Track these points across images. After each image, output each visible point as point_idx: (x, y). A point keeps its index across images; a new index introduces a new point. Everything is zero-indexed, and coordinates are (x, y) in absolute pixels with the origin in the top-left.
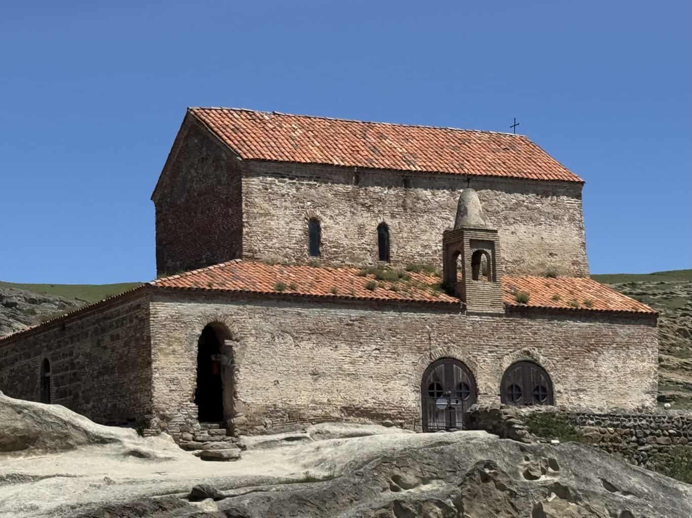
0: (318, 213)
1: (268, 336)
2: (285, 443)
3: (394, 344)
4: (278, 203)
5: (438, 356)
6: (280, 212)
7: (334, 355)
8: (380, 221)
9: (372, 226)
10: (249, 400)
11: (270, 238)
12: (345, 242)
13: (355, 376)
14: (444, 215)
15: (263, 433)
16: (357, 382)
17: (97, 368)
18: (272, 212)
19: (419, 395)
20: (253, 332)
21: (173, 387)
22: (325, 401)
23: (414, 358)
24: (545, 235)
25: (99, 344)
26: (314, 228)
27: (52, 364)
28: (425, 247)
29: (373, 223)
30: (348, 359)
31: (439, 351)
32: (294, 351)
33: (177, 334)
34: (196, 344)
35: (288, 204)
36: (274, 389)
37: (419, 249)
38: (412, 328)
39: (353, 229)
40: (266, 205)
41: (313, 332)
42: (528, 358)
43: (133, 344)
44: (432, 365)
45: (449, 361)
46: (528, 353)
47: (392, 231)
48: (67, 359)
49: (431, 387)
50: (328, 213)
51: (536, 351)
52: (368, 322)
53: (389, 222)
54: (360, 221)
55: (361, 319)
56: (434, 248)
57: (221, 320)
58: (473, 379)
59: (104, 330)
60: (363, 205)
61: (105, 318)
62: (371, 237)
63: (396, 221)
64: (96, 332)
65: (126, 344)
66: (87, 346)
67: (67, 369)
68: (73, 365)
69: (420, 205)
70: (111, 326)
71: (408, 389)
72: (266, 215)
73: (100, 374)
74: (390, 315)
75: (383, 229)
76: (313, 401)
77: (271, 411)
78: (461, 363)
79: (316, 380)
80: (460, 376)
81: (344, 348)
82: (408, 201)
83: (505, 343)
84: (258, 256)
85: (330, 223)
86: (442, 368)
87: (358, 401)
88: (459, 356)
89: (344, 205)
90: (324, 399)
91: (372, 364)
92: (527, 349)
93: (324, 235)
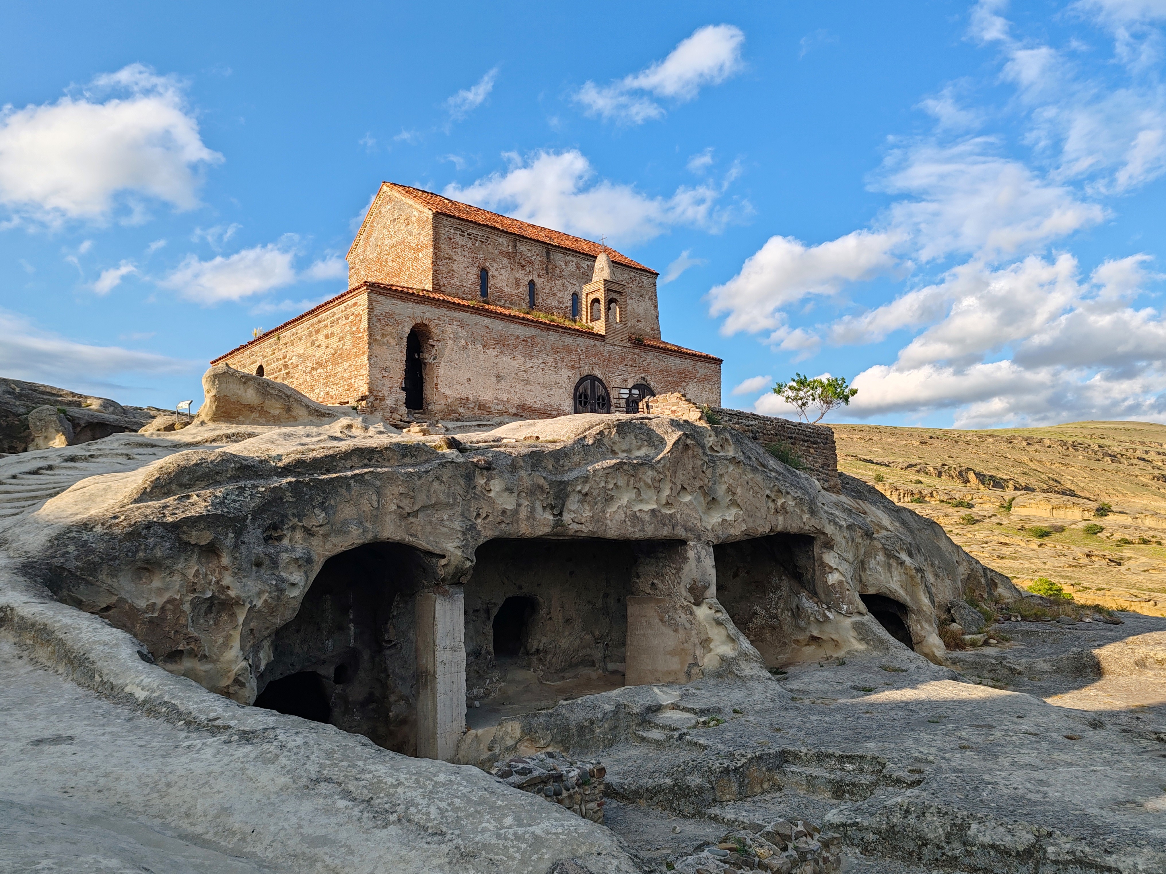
0: (488, 264)
1: (463, 342)
2: (477, 428)
3: (555, 359)
4: (459, 251)
5: (586, 374)
6: (460, 259)
7: (514, 363)
8: (531, 278)
9: (526, 280)
10: (448, 392)
11: (452, 277)
12: (507, 290)
13: (527, 382)
14: (573, 281)
15: (458, 420)
16: (529, 387)
17: (309, 364)
18: (454, 258)
19: (572, 402)
20: (452, 336)
21: (385, 374)
22: (505, 399)
23: (570, 374)
24: (635, 307)
25: (313, 344)
26: (484, 276)
27: (266, 369)
28: (560, 302)
29: (526, 278)
30: (522, 368)
31: (586, 370)
32: (482, 357)
33: (389, 329)
34: (405, 340)
35: (466, 253)
36: (467, 385)
37: (556, 303)
38: (568, 350)
39: (512, 280)
40: (450, 251)
41: (497, 342)
42: (645, 383)
43: (349, 337)
44: (582, 380)
45: (593, 379)
46: (644, 379)
47: (538, 286)
48: (282, 362)
49: (580, 397)
50: (495, 265)
51: (649, 378)
52: (538, 340)
53: (536, 279)
54: (517, 275)
55: (533, 337)
56: (566, 305)
57: (426, 322)
58: (608, 394)
59: (317, 332)
60: (520, 264)
61: (319, 322)
62: (524, 289)
63: (542, 280)
64: (310, 335)
65: (341, 339)
66: (300, 348)
67: (280, 370)
68: (286, 366)
69: (558, 271)
70: (326, 326)
71: (565, 396)
72: (450, 259)
73: (313, 369)
74: (553, 337)
75: (532, 284)
76: (496, 399)
77: (463, 401)
78: (600, 381)
79: (498, 382)
80: (599, 391)
81: (520, 359)
82: (550, 267)
83: (629, 369)
84: (443, 289)
85: (496, 273)
86: (588, 383)
87: (530, 402)
88: (599, 375)
89: (505, 261)
90: (505, 397)
91: (540, 374)
92: (643, 375)
93: (491, 282)
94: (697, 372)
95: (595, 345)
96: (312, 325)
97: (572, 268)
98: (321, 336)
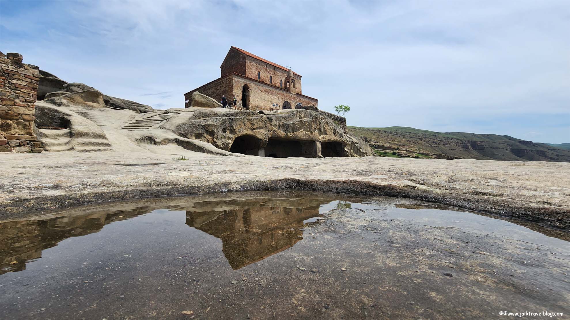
0: (260, 71)
1: (256, 90)
3: (278, 97)
4: (253, 66)
6: (253, 69)
8: (271, 75)
10: (252, 103)
11: (251, 74)
12: (265, 77)
13: (271, 102)
14: (281, 77)
20: (253, 88)
22: (266, 106)
23: (282, 100)
25: (216, 89)
28: (277, 82)
30: (270, 98)
31: (286, 100)
32: (261, 94)
33: (238, 85)
34: (242, 88)
36: (257, 101)
38: (282, 94)
40: (250, 66)
41: (264, 91)
44: (284, 102)
45: (287, 102)
49: (284, 106)
52: (274, 91)
54: (267, 74)
57: (247, 84)
60: (268, 71)
62: (269, 78)
64: (215, 86)
65: (225, 87)
70: (220, 84)
71: (281, 106)
74: (278, 90)
77: (256, 106)
79: (264, 101)
80: (289, 105)
82: (275, 72)
85: (262, 73)
88: (289, 101)
89: (264, 70)
91: (274, 100)
93: (261, 75)
94: (312, 102)
96: (216, 84)
97: (280, 73)
98: (219, 87)
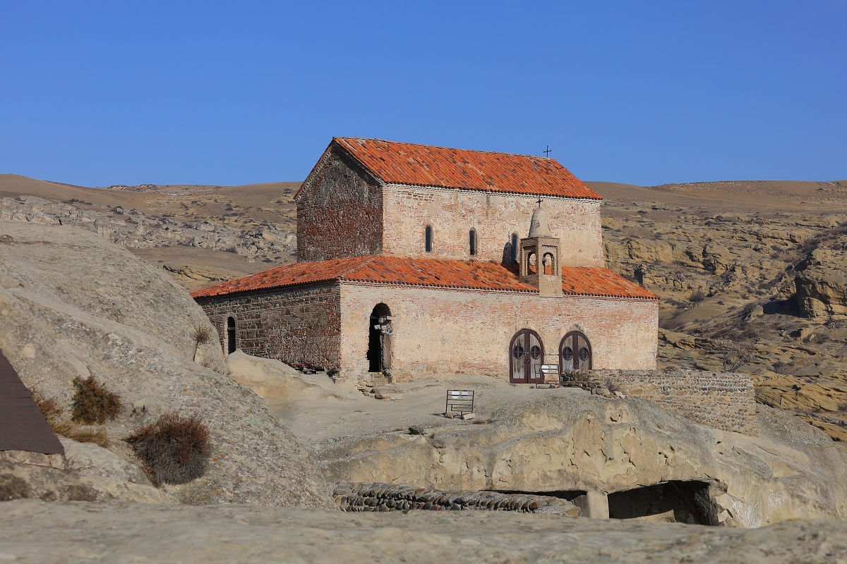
0: (432, 221)
3: (493, 318)
4: (406, 213)
5: (520, 329)
6: (407, 220)
7: (457, 327)
8: (471, 226)
9: (466, 230)
10: (402, 359)
11: (400, 238)
12: (449, 242)
13: (467, 342)
14: (512, 222)
16: (470, 347)
17: (284, 330)
18: (402, 220)
19: (508, 355)
20: (405, 310)
21: (354, 349)
22: (449, 359)
23: (506, 330)
24: (576, 237)
25: (288, 313)
27: (238, 322)
28: (499, 245)
29: (467, 228)
30: (464, 330)
31: (521, 325)
32: (429, 325)
33: (357, 312)
34: (368, 319)
35: (412, 214)
36: (417, 350)
37: (496, 246)
38: (505, 308)
39: (454, 231)
40: (398, 215)
41: (442, 310)
42: (578, 330)
44: (517, 335)
45: (527, 332)
46: (577, 326)
47: (478, 233)
48: (254, 320)
49: (516, 349)
50: (439, 221)
51: (581, 325)
52: (477, 303)
53: (477, 227)
54: (458, 226)
55: (473, 301)
56: (505, 246)
57: (385, 302)
58: (542, 344)
59: (292, 303)
60: (461, 214)
61: (294, 296)
62: (465, 238)
63: (481, 227)
64: (285, 304)
65: (316, 316)
67: (253, 327)
69: (497, 215)
70: (300, 302)
71: (501, 351)
72: (398, 222)
73: (288, 334)
75: (472, 232)
76: (441, 360)
77: (414, 365)
78: (535, 334)
79: (443, 344)
80: (534, 342)
81: (462, 322)
82: (490, 212)
83: (563, 318)
84: (392, 251)
85: (439, 228)
86: (522, 336)
87: (470, 359)
88: (533, 329)
89: (448, 215)
90: (449, 357)
91: (479, 332)
92: (576, 322)
93: (435, 237)
94: (633, 313)
95: (530, 301)
96: (286, 296)
97: (512, 208)
